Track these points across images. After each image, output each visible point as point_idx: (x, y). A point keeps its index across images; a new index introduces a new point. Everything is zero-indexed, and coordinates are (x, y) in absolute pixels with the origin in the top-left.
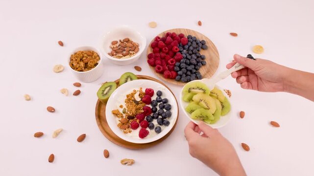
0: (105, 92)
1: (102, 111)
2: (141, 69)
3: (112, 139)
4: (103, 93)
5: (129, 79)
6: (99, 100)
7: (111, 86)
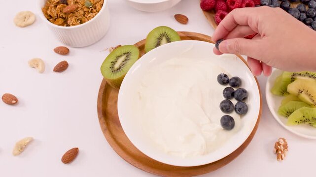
0: (117, 66)
1: (110, 103)
2: (187, 19)
3: (129, 158)
4: (112, 67)
5: (164, 40)
6: (104, 80)
7: (128, 54)
